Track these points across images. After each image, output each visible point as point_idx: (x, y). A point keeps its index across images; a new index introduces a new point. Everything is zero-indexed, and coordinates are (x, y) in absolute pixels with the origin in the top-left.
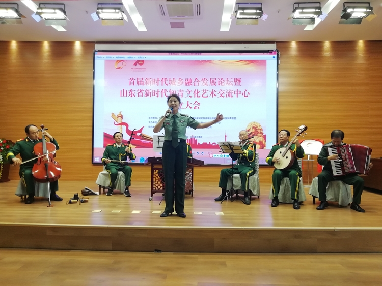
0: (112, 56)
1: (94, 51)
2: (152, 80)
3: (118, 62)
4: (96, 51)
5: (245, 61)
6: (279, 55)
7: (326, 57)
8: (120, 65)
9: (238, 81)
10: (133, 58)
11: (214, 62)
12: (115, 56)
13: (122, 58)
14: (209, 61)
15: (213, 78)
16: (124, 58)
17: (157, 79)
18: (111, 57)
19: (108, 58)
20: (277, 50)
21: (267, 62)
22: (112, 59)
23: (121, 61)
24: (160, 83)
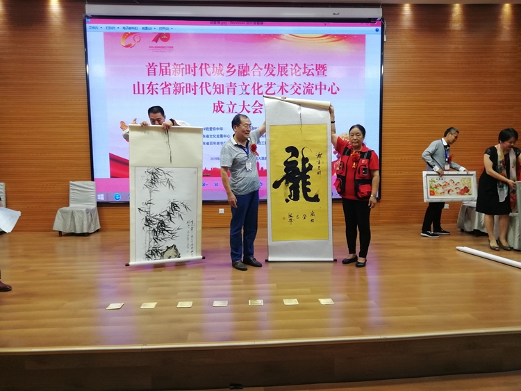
0: (116, 26)
1: (84, 15)
2: (184, 67)
3: (126, 35)
4: (88, 17)
5: (333, 36)
6: (385, 26)
7: (454, 31)
8: (130, 41)
9: (321, 68)
10: (151, 29)
11: (283, 37)
12: (121, 26)
13: (133, 28)
14: (276, 36)
15: (283, 62)
16: (136, 28)
17: (192, 66)
18: (114, 28)
19: (110, 28)
20: (383, 19)
21: (367, 37)
22: (116, 31)
23: (132, 34)
24: (198, 70)
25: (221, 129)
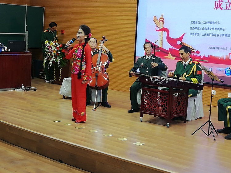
25: (219, 23)
